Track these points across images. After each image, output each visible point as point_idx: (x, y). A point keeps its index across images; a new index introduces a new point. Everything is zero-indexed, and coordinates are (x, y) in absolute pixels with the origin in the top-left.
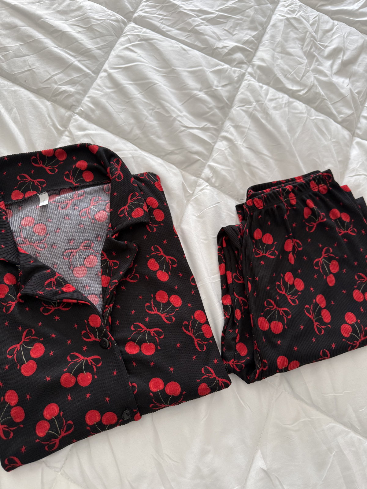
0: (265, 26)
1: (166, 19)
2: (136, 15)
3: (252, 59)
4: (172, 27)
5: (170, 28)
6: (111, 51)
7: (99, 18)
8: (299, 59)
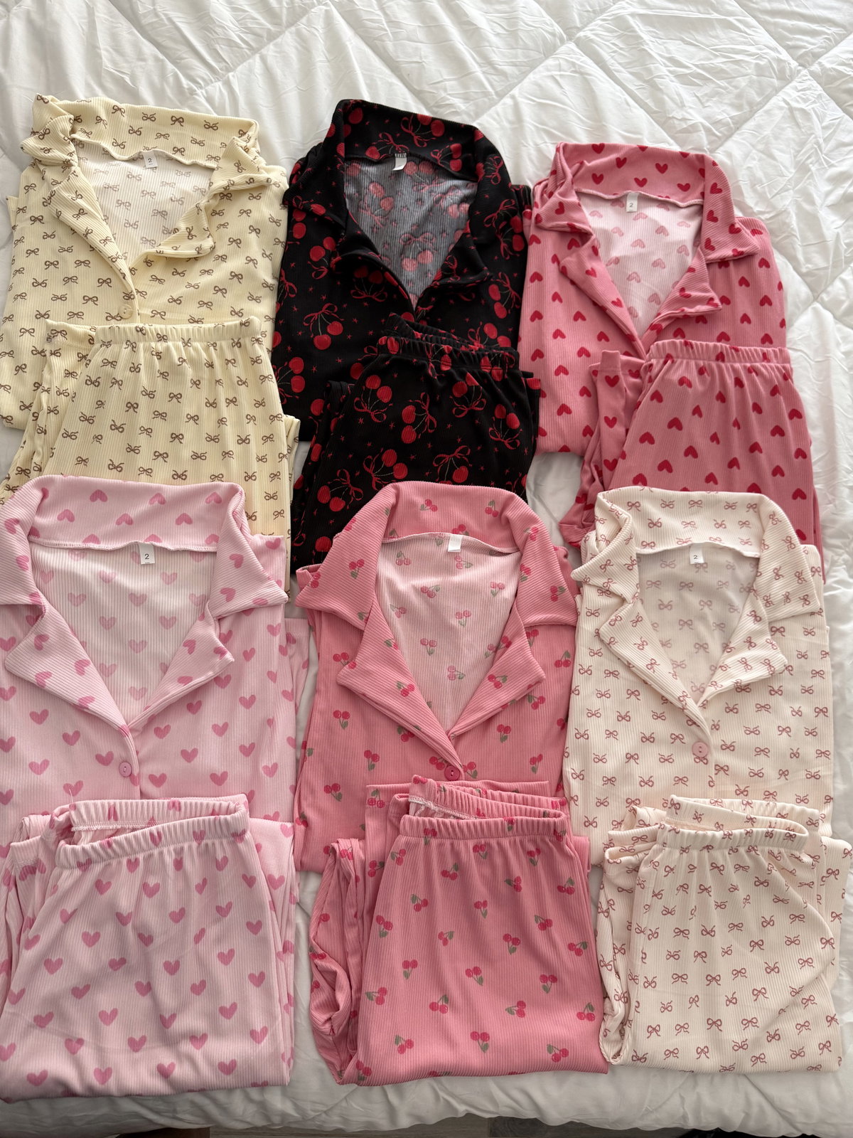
0: (755, 108)
1: (621, 54)
2: (581, 34)
3: (717, 148)
4: (623, 67)
5: (620, 68)
6: (530, 72)
7: (531, 23)
8: (783, 168)
